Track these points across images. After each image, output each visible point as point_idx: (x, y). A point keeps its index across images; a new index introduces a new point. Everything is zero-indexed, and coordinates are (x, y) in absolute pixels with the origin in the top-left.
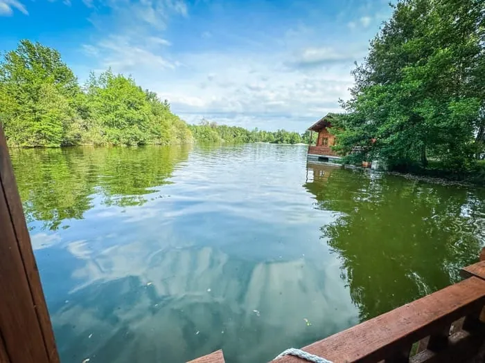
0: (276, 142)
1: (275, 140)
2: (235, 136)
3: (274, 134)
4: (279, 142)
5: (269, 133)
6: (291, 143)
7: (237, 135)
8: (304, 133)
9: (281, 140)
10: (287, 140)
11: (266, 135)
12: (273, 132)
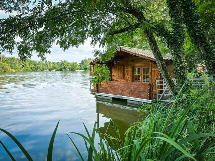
0: (61, 70)
1: (59, 68)
2: (23, 66)
3: (57, 63)
4: (63, 70)
5: (54, 63)
6: (72, 70)
7: (26, 65)
8: (81, 62)
9: (65, 68)
10: (69, 68)
11: (52, 65)
12: (56, 62)
